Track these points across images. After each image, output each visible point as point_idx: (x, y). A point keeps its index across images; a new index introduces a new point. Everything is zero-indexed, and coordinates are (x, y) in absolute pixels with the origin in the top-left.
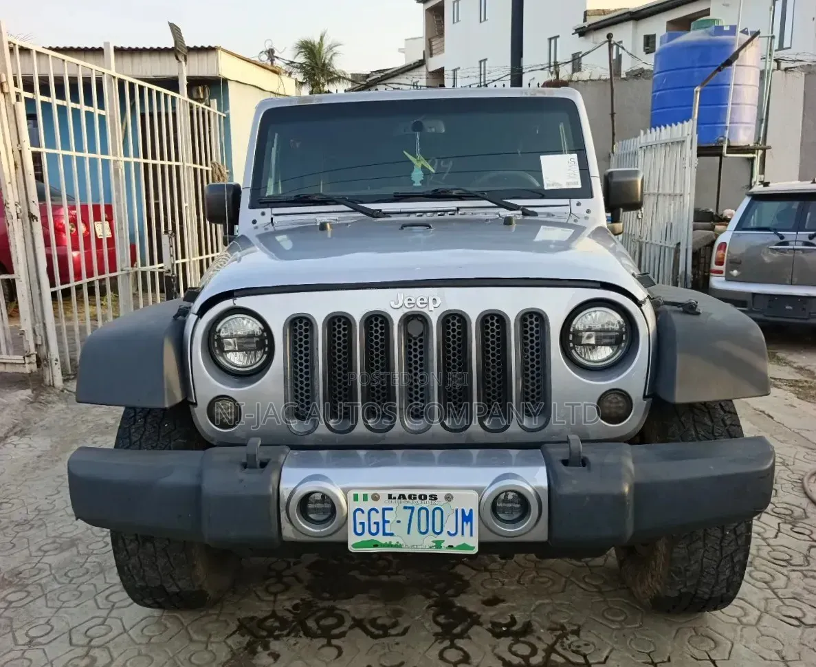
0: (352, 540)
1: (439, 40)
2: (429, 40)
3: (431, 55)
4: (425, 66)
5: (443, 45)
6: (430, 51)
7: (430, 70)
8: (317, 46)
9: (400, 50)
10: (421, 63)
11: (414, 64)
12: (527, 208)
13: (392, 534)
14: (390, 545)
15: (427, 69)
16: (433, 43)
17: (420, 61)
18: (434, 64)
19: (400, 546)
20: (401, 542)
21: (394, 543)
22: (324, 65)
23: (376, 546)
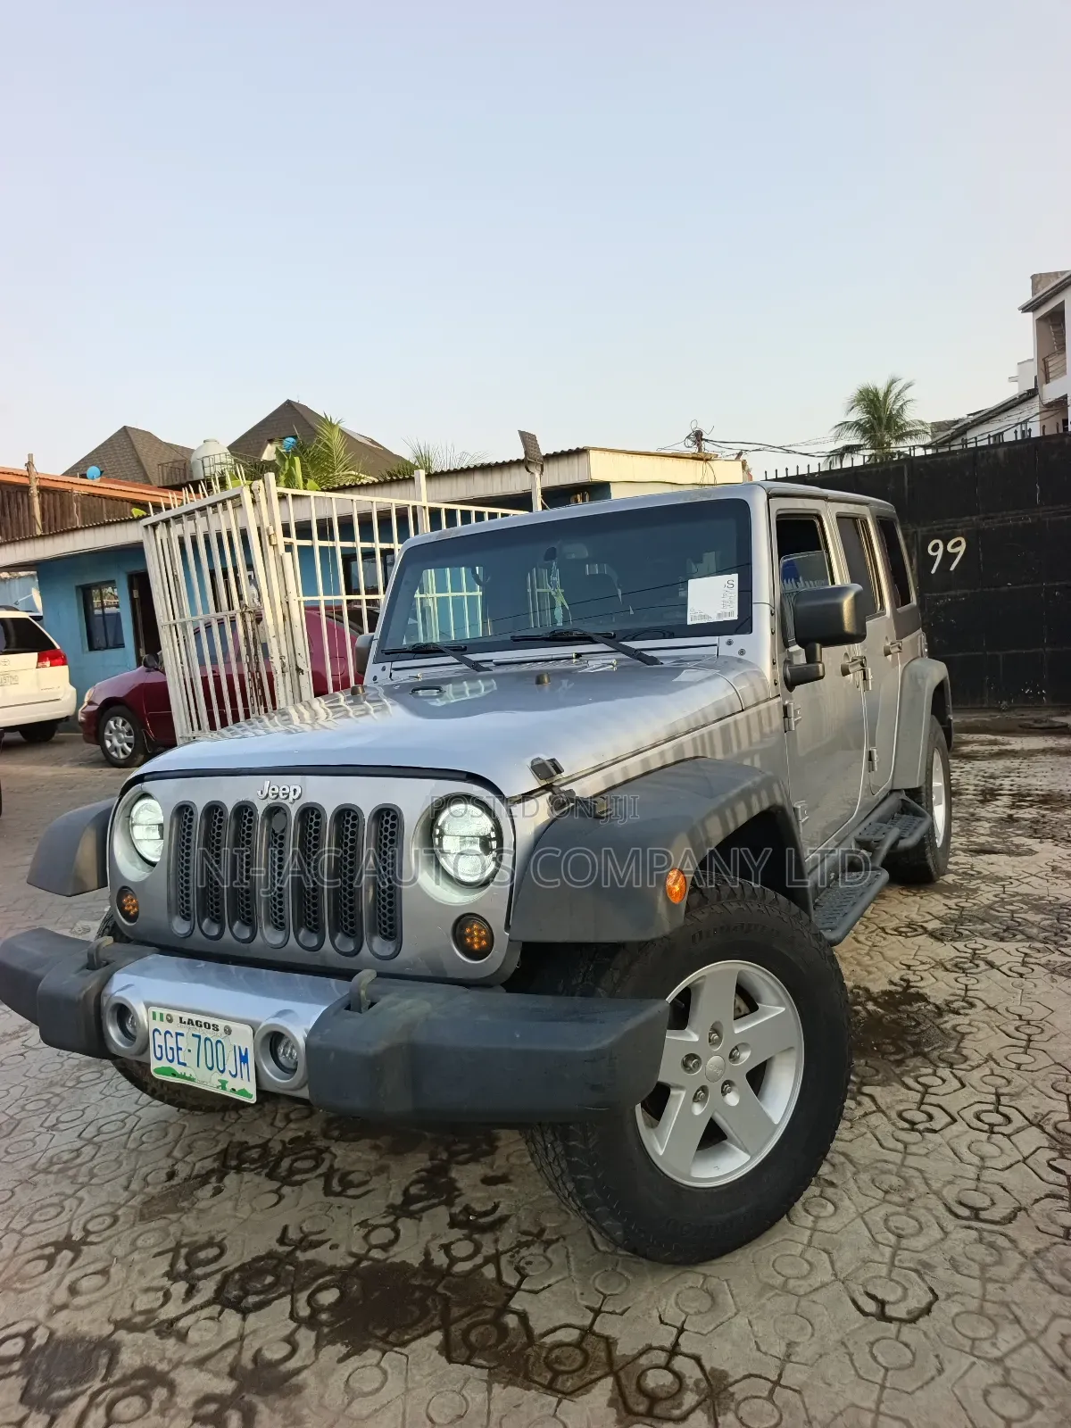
0: (155, 1065)
1: (1059, 358)
2: (1044, 360)
3: (1047, 381)
4: (1037, 398)
5: (1065, 364)
6: (1046, 375)
7: (1047, 401)
8: (881, 395)
9: (1012, 379)
10: (1031, 394)
11: (1021, 396)
12: (645, 653)
13: (185, 1064)
14: (183, 1077)
15: (1041, 400)
16: (1050, 364)
17: (1029, 391)
18: (1051, 392)
19: (193, 1080)
20: (194, 1076)
21: (188, 1075)
22: (890, 417)
23: (174, 1075)
